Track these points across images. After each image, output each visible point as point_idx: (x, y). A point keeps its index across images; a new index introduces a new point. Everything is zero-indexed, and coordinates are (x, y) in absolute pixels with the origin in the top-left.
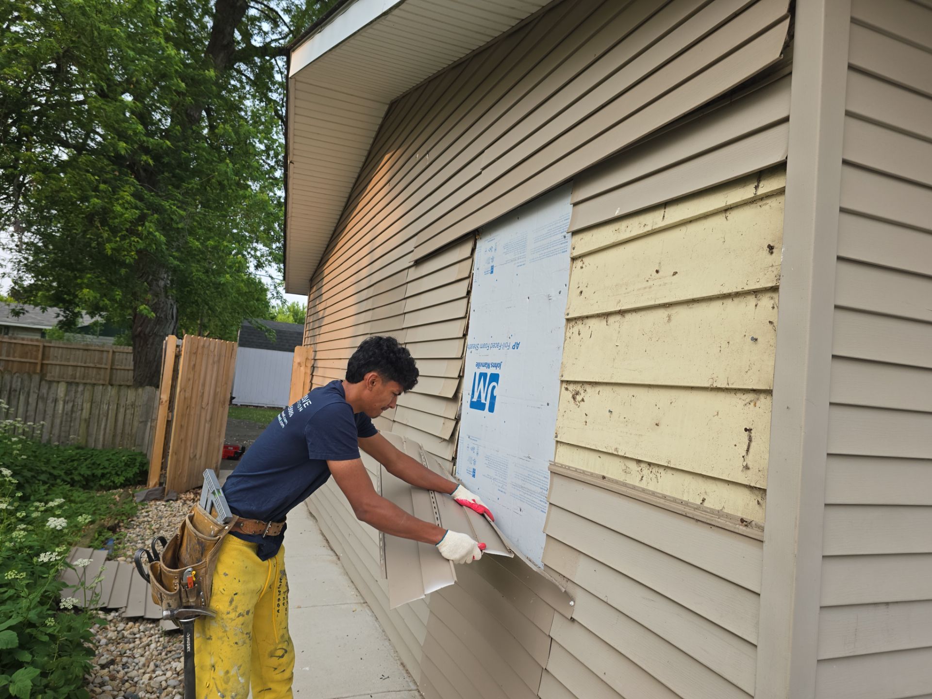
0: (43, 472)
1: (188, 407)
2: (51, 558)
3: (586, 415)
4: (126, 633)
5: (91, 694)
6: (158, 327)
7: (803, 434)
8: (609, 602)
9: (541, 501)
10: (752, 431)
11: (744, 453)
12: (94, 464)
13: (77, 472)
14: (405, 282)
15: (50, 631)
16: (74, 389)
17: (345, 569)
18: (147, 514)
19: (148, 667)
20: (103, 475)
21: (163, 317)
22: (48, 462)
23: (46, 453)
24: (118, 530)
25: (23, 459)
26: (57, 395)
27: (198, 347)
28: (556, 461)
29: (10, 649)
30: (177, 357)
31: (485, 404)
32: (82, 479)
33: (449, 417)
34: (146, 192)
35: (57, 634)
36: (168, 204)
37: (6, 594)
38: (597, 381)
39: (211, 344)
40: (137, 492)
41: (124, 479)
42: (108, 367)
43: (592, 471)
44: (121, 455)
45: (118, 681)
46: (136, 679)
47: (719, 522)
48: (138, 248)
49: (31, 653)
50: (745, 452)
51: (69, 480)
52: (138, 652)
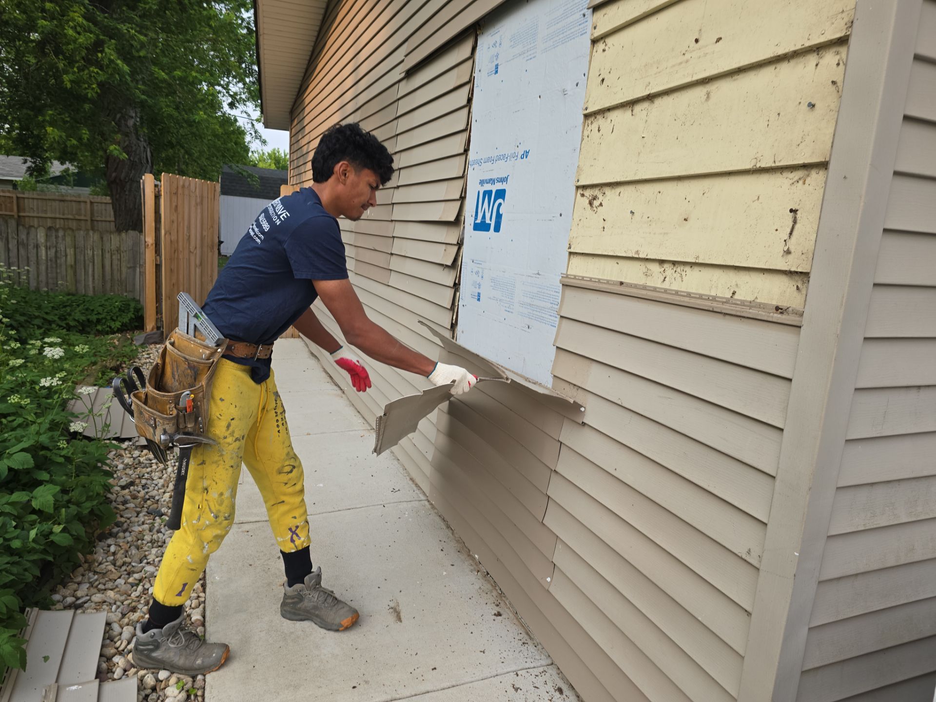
0: (36, 317)
1: (176, 250)
2: (52, 383)
3: (604, 220)
4: (142, 459)
5: (115, 510)
6: (133, 172)
7: (862, 204)
8: (623, 405)
9: (550, 316)
10: (798, 212)
11: (786, 237)
12: (87, 309)
13: (71, 318)
14: (395, 99)
15: (63, 453)
16: (54, 235)
17: (350, 401)
18: (148, 356)
19: (168, 487)
20: (99, 321)
21: (137, 160)
22: (39, 308)
23: (36, 299)
24: (121, 370)
25: (13, 303)
26: (37, 240)
27: (177, 187)
28: (568, 273)
29: (27, 469)
30: (157, 197)
31: (490, 225)
32: (77, 324)
33: (450, 243)
34: (98, 13)
35: (72, 456)
36: (125, 28)
37: (15, 422)
38: (619, 180)
39: (191, 184)
40: (135, 336)
41: (120, 324)
42: (88, 218)
43: (608, 279)
44: (114, 301)
45: (140, 500)
46: (157, 498)
47: (750, 313)
48: (99, 80)
49: (49, 473)
50: (788, 235)
51: (65, 326)
52: (156, 475)
